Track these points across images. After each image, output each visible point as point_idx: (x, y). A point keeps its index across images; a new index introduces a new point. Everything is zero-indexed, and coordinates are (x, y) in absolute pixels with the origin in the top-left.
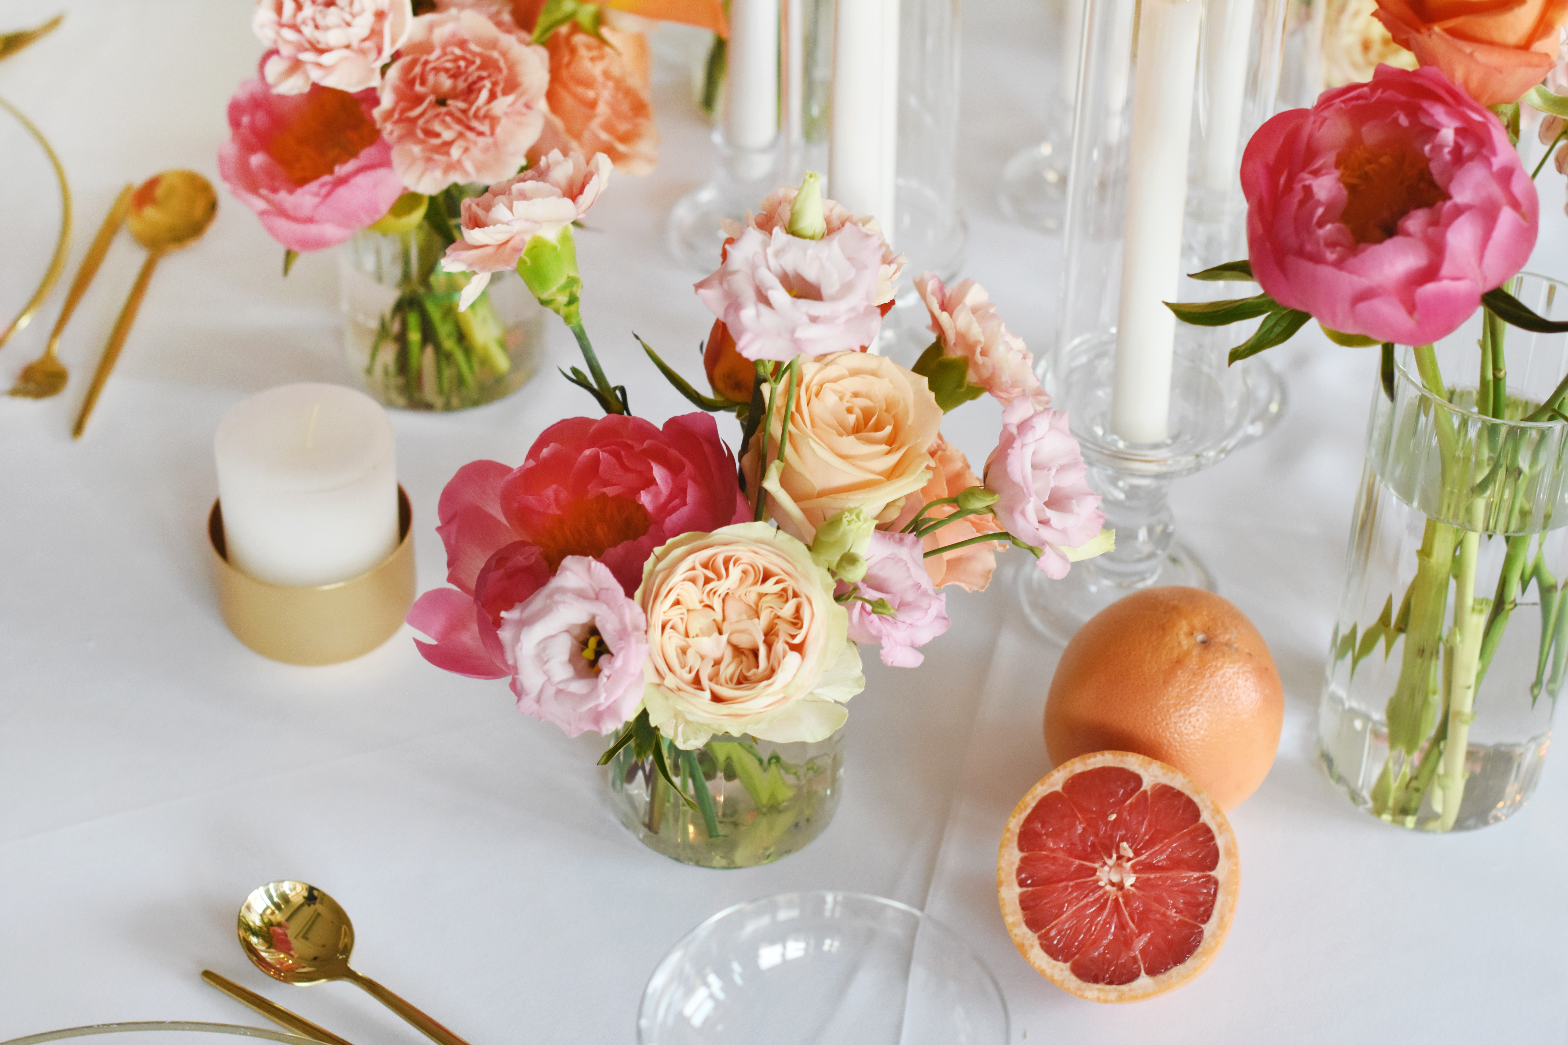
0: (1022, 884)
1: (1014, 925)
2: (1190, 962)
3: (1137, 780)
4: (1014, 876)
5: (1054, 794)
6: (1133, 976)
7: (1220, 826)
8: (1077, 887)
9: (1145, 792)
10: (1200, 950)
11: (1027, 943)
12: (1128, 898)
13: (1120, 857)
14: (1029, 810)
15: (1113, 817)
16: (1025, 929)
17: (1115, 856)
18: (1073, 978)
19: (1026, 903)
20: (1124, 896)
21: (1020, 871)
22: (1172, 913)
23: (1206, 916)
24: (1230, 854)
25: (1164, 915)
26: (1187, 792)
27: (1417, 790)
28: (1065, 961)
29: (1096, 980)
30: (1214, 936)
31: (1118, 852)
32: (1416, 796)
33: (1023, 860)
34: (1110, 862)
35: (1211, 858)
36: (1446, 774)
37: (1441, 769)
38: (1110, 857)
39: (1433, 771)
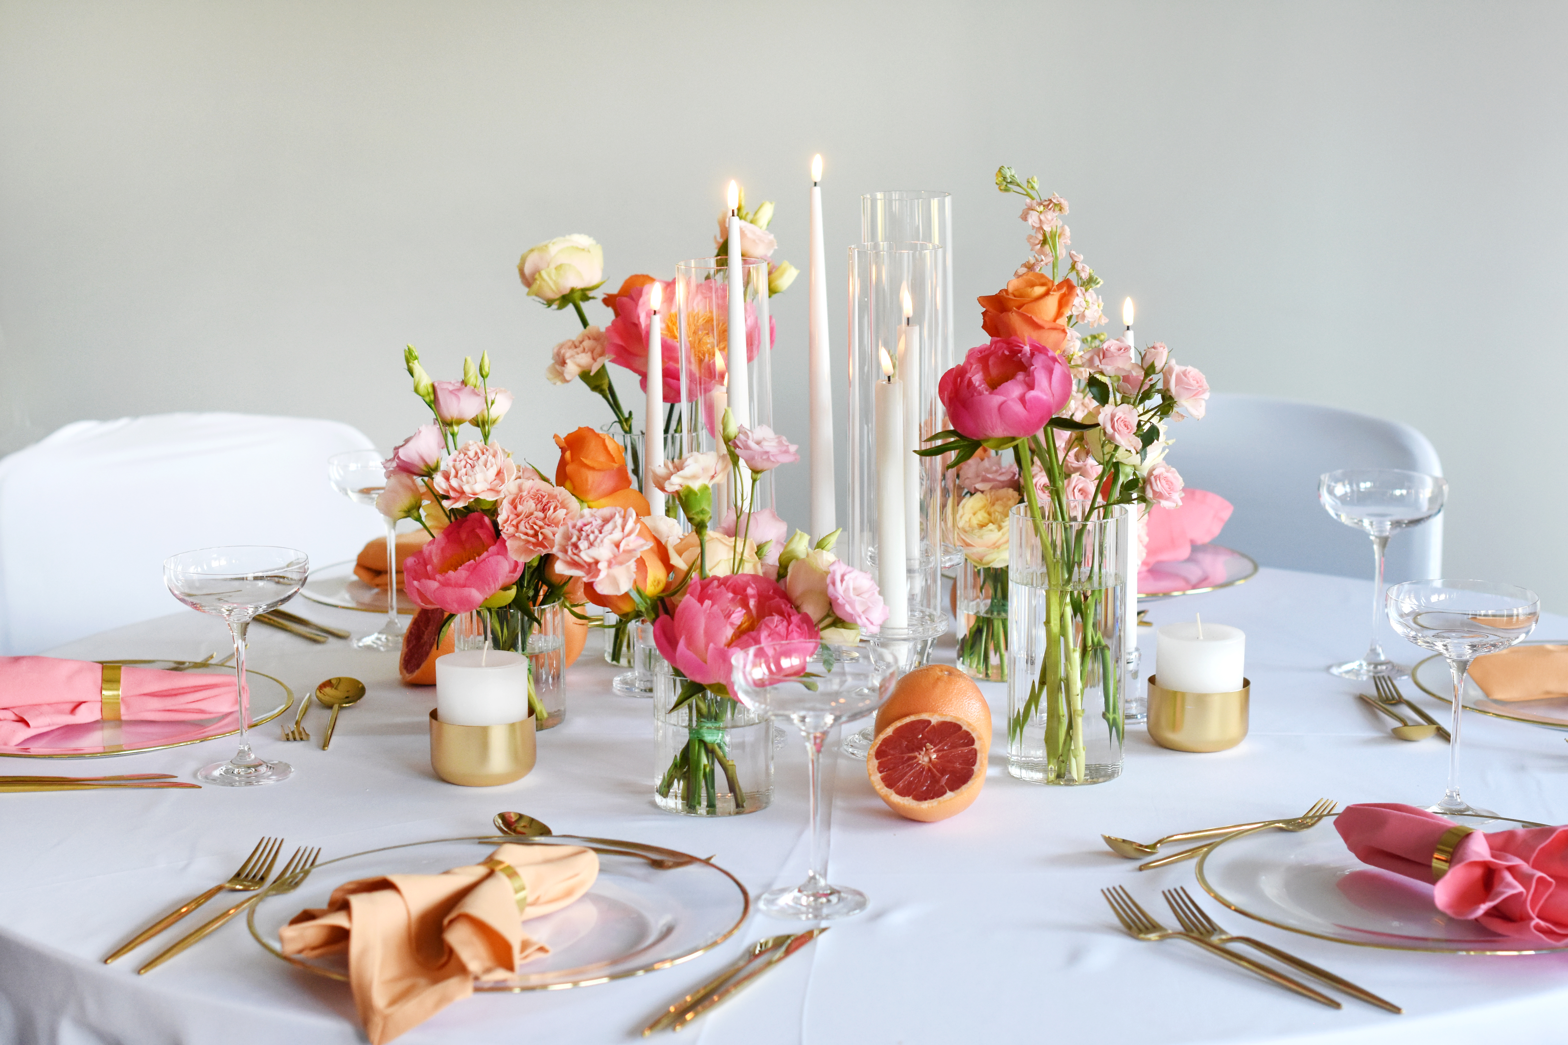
0: (881, 772)
1: (880, 789)
2: (970, 783)
3: (929, 722)
4: (876, 770)
5: (890, 736)
6: (944, 793)
7: (972, 730)
8: (909, 766)
9: (933, 726)
10: (973, 777)
11: (888, 794)
12: (934, 765)
13: (927, 750)
14: (878, 745)
15: (921, 736)
16: (886, 789)
17: (924, 749)
18: (914, 801)
19: (883, 779)
20: (932, 765)
21: (879, 768)
22: (958, 765)
23: (974, 763)
24: (979, 739)
25: (954, 767)
26: (954, 721)
27: (1063, 762)
28: (909, 796)
29: (926, 799)
30: (979, 770)
31: (925, 747)
32: (1063, 765)
33: (879, 763)
34: (923, 753)
35: (972, 741)
36: (1075, 749)
37: (1073, 748)
38: (922, 750)
39: (1069, 750)
